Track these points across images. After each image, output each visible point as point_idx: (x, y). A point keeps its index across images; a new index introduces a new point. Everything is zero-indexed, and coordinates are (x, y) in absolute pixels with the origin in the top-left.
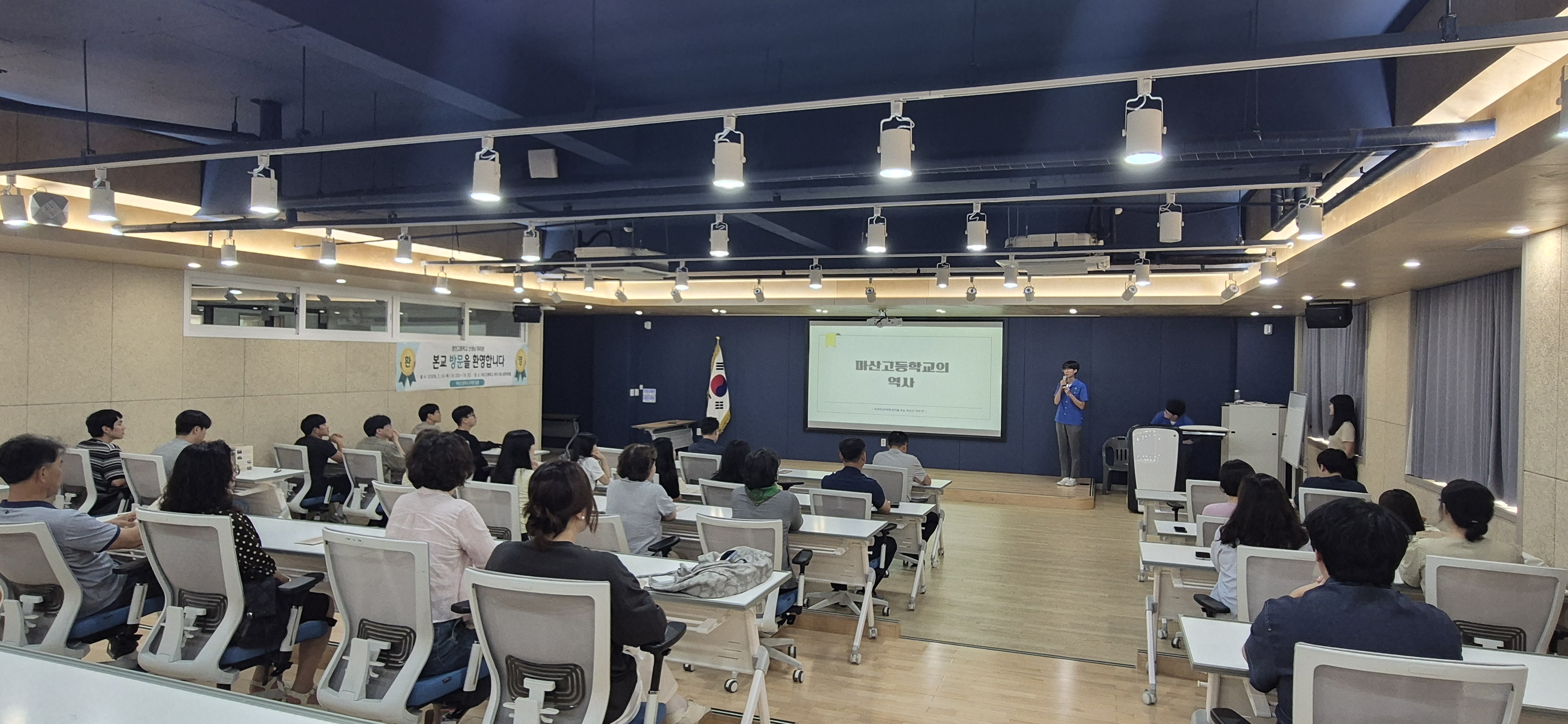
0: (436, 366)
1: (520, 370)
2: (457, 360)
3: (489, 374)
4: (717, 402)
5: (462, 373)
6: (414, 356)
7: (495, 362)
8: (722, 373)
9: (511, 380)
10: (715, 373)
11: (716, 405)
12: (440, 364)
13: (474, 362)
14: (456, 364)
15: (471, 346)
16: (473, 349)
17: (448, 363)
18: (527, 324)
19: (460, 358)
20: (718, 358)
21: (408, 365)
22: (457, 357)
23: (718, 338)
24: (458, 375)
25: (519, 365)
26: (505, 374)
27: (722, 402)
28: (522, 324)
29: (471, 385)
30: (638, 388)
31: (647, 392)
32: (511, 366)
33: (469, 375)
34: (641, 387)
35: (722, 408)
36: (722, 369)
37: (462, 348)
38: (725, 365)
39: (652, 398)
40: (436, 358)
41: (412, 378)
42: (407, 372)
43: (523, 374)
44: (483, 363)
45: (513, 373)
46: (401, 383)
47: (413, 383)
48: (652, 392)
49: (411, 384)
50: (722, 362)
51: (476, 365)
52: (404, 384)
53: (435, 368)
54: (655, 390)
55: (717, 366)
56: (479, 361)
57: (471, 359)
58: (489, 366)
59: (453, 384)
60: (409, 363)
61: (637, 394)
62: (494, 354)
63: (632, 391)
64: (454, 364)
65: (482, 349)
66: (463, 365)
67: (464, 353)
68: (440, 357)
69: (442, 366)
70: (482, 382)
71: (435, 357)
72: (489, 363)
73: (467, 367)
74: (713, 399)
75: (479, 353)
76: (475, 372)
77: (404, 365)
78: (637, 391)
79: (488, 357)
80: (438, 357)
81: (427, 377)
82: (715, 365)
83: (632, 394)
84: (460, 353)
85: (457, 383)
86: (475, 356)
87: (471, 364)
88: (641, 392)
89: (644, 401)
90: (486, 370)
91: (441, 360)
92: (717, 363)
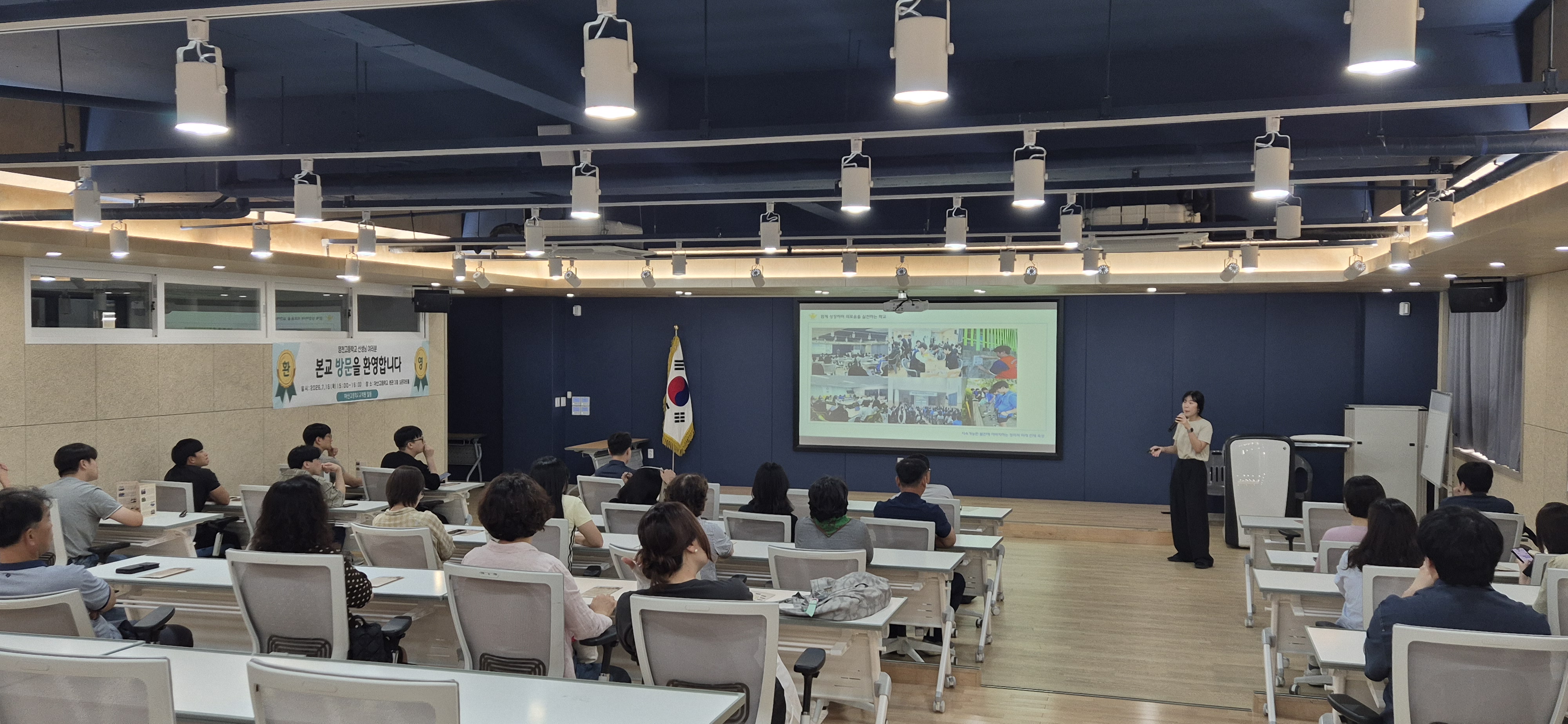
0: (320, 373)
1: (421, 377)
2: (344, 365)
3: (383, 383)
4: (676, 414)
5: (352, 383)
6: (294, 361)
7: (390, 365)
8: (683, 374)
9: (408, 390)
10: (673, 374)
11: (676, 418)
12: (325, 371)
13: (365, 367)
14: (344, 370)
15: (361, 345)
16: (363, 349)
17: (334, 370)
18: (427, 314)
19: (348, 361)
20: (677, 354)
21: (286, 373)
22: (344, 361)
23: (676, 327)
24: (346, 385)
25: (418, 369)
26: (402, 382)
27: (683, 413)
28: (421, 313)
29: (362, 398)
30: (566, 396)
31: (577, 400)
32: (409, 371)
33: (360, 384)
34: (569, 394)
35: (683, 421)
36: (683, 369)
37: (350, 349)
38: (686, 363)
39: (585, 409)
40: (320, 363)
41: (292, 391)
42: (286, 383)
43: (425, 382)
44: (376, 368)
45: (412, 381)
46: (279, 398)
47: (293, 396)
48: (585, 401)
49: (290, 398)
50: (682, 359)
51: (367, 371)
52: (282, 399)
53: (318, 377)
54: (589, 398)
55: (676, 365)
56: (371, 365)
57: (361, 363)
58: (383, 372)
59: (340, 396)
60: (288, 370)
61: (564, 404)
62: (389, 355)
63: (557, 400)
64: (341, 369)
65: (374, 349)
66: (352, 371)
67: (352, 355)
68: (324, 362)
69: (326, 373)
70: (375, 393)
71: (318, 362)
72: (383, 367)
73: (357, 373)
74: (671, 410)
75: (370, 355)
76: (367, 381)
77: (282, 373)
78: (563, 399)
79: (381, 359)
80: (322, 361)
81: (309, 388)
82: (673, 363)
83: (557, 405)
84: (347, 355)
85: (346, 396)
86: (365, 359)
87: (362, 370)
88: (569, 402)
89: (573, 413)
90: (380, 377)
91: (326, 365)
92: (676, 361)
